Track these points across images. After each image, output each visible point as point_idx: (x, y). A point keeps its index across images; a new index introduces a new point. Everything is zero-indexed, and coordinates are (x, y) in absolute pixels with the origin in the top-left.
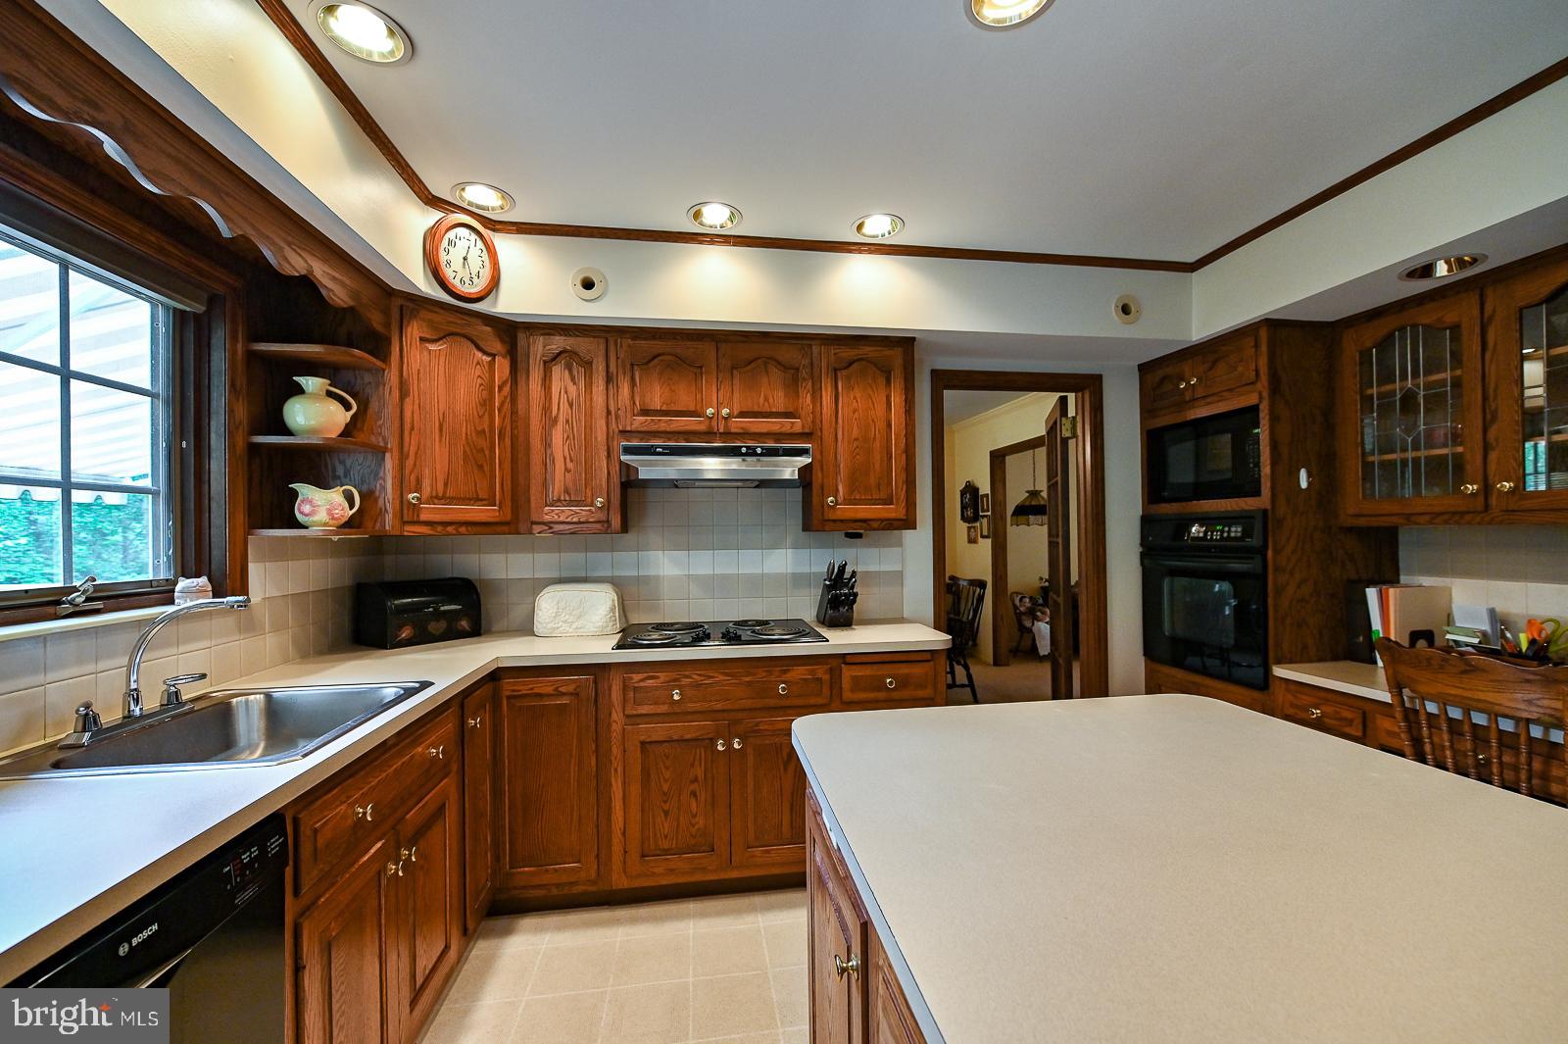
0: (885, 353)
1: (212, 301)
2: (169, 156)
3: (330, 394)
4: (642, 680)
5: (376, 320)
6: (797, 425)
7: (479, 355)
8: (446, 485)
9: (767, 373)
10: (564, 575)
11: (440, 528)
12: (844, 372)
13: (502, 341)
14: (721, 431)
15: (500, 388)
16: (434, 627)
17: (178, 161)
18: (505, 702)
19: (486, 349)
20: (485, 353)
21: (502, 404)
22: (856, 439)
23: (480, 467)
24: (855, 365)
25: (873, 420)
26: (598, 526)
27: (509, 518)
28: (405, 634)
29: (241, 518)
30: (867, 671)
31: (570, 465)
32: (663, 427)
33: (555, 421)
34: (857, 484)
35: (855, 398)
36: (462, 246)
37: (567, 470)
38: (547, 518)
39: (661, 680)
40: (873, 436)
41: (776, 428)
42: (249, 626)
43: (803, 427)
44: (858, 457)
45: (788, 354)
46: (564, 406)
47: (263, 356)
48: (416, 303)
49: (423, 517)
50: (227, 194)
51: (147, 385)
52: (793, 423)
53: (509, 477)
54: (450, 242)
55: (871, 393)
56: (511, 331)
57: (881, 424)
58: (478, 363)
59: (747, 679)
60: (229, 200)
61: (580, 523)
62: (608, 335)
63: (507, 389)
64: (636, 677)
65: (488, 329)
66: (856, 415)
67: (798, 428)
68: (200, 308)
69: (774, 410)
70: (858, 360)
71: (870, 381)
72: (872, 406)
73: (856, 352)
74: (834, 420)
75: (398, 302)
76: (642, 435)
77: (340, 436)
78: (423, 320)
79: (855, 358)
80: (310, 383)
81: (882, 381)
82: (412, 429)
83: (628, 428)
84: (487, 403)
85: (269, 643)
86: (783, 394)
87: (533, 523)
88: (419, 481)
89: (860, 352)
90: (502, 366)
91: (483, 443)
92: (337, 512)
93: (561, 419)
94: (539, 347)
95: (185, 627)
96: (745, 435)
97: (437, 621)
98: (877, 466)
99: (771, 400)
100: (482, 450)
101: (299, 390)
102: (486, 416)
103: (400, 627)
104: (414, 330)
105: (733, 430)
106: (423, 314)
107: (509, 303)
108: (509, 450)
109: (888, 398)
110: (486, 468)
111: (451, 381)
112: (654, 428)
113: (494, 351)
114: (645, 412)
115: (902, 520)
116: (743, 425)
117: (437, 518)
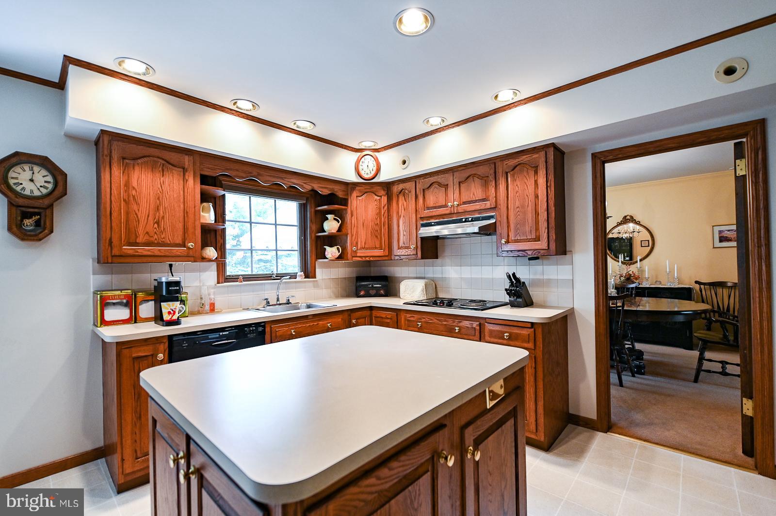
0: (534, 156)
1: (307, 199)
2: (269, 176)
3: (335, 219)
4: (410, 317)
5: (340, 194)
6: (488, 204)
7: (376, 197)
8: (365, 244)
9: (474, 181)
10: (418, 276)
11: (364, 258)
12: (511, 173)
13: (384, 190)
14: (455, 212)
15: (384, 207)
16: (372, 292)
17: (271, 176)
18: (374, 318)
19: (378, 194)
20: (378, 196)
21: (384, 213)
22: (517, 208)
23: (377, 237)
24: (518, 167)
25: (527, 196)
26: (414, 256)
27: (387, 254)
28: (362, 293)
29: (314, 257)
30: (497, 328)
31: (405, 233)
32: (434, 214)
33: (400, 217)
34: (518, 231)
35: (517, 185)
36: (366, 162)
37: (404, 235)
38: (399, 254)
39: (415, 318)
40: (527, 205)
41: (478, 207)
42: (316, 286)
43: (491, 205)
44: (519, 216)
45: (481, 170)
46: (403, 211)
47: (318, 210)
48: (355, 185)
49: (358, 255)
50: (285, 178)
51: (296, 224)
52: (485, 204)
53: (387, 239)
54: (362, 162)
55: (526, 181)
56: (387, 186)
57: (532, 197)
58: (375, 200)
59: (445, 323)
60: (286, 179)
61: (408, 255)
62: (416, 180)
63: (386, 207)
64: (408, 315)
65: (378, 187)
66: (518, 194)
67: (488, 206)
68: (305, 202)
69: (477, 199)
70: (519, 164)
71: (525, 174)
72: (526, 188)
73: (517, 160)
74: (506, 199)
75: (350, 186)
76: (427, 218)
77: (337, 232)
78: (357, 190)
79: (517, 164)
80: (330, 216)
81: (532, 173)
82: (354, 226)
83: (422, 216)
84: (379, 214)
85: (325, 292)
86: (481, 190)
87: (395, 256)
88: (357, 243)
89: (519, 160)
90: (384, 200)
91: (377, 228)
92: (334, 254)
93: (402, 216)
94: (396, 189)
95: (298, 285)
96: (465, 212)
97: (373, 290)
98: (530, 221)
99: (476, 195)
100: (377, 231)
101: (327, 219)
102: (379, 218)
103: (361, 291)
104: (355, 194)
105: (460, 211)
106: (358, 188)
107: (384, 176)
108: (387, 229)
109: (536, 182)
110: (379, 237)
111: (366, 207)
112: (431, 214)
113: (380, 195)
114: (428, 208)
115: (545, 249)
116: (464, 208)
117: (362, 255)
